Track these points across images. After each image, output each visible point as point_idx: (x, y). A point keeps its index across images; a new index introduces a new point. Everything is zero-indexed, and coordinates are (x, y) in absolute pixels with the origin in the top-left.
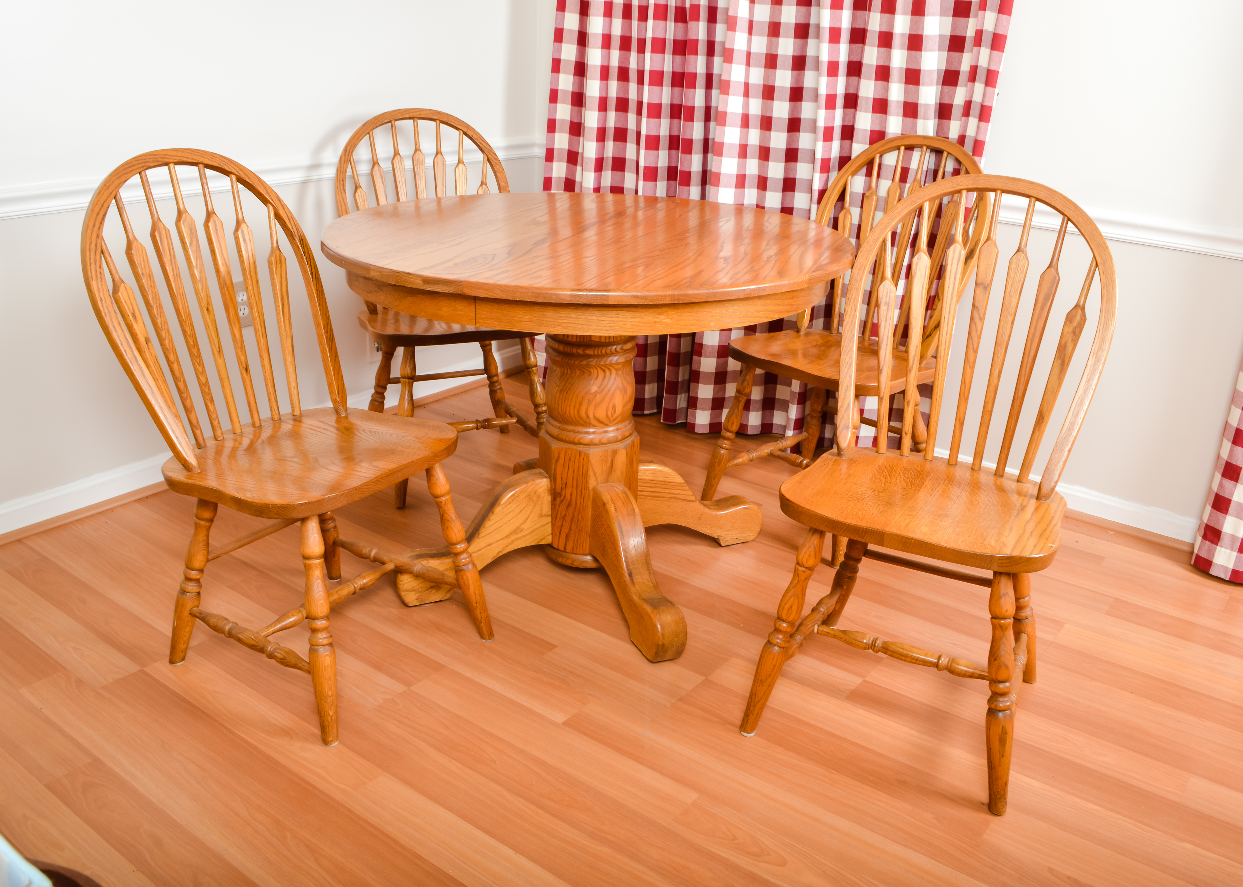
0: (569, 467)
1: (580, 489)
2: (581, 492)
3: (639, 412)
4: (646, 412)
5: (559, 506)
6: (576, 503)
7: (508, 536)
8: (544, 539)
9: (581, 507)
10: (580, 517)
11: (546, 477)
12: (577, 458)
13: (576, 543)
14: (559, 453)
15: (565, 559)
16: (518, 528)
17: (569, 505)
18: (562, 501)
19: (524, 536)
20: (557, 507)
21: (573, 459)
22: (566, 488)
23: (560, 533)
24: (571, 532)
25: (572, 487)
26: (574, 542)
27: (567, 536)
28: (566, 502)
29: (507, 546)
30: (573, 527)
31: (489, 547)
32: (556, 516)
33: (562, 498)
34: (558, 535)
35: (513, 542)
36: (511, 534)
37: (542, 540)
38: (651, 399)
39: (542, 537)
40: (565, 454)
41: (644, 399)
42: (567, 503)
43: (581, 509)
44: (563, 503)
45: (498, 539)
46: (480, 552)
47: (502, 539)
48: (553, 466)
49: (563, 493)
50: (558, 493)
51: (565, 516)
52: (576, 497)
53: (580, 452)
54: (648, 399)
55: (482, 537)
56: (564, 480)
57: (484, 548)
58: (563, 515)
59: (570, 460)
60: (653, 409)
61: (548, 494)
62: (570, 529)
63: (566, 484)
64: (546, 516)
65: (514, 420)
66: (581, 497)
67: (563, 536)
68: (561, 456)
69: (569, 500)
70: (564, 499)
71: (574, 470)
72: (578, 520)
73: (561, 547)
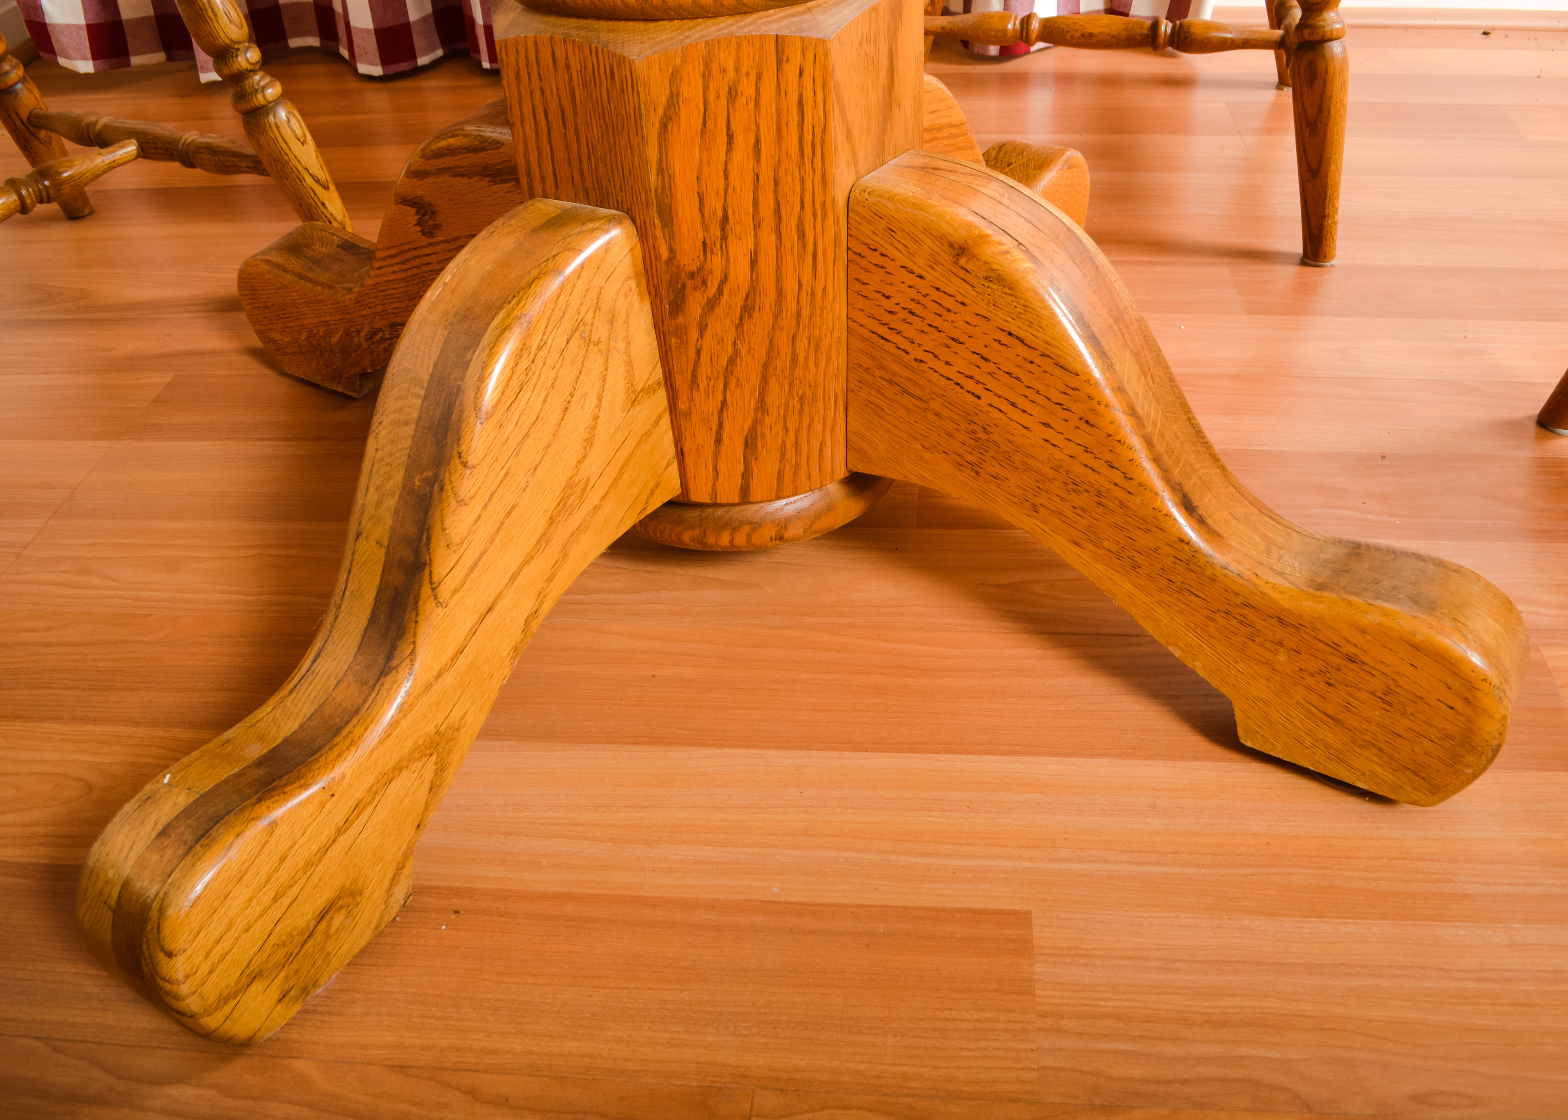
0: (730, 137)
1: (794, 222)
2: (802, 235)
3: (405, 66)
4: (422, 61)
5: (702, 328)
6: (780, 293)
7: (544, 539)
8: (657, 485)
9: (805, 299)
10: (802, 344)
11: (619, 222)
12: (770, 77)
13: (790, 455)
14: (675, 77)
15: (746, 529)
16: (570, 485)
17: (748, 309)
18: (711, 305)
19: (596, 508)
20: (694, 334)
21: (747, 89)
22: (724, 238)
23: (718, 441)
24: (768, 421)
25: (757, 226)
26: (783, 454)
27: (750, 444)
28: (732, 301)
29: (550, 580)
30: (775, 398)
31: (489, 620)
32: (694, 376)
33: (712, 290)
34: (709, 450)
35: (565, 553)
36: (552, 521)
37: (652, 493)
38: (424, 20)
39: (652, 483)
40: (706, 76)
41: (408, 25)
42: (739, 301)
43: (805, 312)
44: (719, 310)
45: (514, 568)
46: (462, 659)
47: (529, 559)
48: (652, 154)
49: (716, 263)
50: (692, 275)
51: (732, 361)
52: (779, 269)
53: (778, 40)
54: (418, 21)
55: (455, 591)
56: (715, 204)
57: (473, 632)
58: (724, 360)
59: (732, 94)
60: (434, 50)
61: (640, 293)
62: (762, 406)
63: (725, 219)
64: (649, 390)
65: (131, 148)
66: (801, 257)
67: (733, 446)
68: (685, 90)
69: (745, 286)
70: (720, 292)
71: (757, 142)
72: (794, 360)
73: (729, 492)
